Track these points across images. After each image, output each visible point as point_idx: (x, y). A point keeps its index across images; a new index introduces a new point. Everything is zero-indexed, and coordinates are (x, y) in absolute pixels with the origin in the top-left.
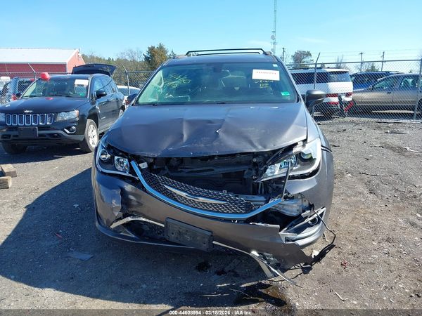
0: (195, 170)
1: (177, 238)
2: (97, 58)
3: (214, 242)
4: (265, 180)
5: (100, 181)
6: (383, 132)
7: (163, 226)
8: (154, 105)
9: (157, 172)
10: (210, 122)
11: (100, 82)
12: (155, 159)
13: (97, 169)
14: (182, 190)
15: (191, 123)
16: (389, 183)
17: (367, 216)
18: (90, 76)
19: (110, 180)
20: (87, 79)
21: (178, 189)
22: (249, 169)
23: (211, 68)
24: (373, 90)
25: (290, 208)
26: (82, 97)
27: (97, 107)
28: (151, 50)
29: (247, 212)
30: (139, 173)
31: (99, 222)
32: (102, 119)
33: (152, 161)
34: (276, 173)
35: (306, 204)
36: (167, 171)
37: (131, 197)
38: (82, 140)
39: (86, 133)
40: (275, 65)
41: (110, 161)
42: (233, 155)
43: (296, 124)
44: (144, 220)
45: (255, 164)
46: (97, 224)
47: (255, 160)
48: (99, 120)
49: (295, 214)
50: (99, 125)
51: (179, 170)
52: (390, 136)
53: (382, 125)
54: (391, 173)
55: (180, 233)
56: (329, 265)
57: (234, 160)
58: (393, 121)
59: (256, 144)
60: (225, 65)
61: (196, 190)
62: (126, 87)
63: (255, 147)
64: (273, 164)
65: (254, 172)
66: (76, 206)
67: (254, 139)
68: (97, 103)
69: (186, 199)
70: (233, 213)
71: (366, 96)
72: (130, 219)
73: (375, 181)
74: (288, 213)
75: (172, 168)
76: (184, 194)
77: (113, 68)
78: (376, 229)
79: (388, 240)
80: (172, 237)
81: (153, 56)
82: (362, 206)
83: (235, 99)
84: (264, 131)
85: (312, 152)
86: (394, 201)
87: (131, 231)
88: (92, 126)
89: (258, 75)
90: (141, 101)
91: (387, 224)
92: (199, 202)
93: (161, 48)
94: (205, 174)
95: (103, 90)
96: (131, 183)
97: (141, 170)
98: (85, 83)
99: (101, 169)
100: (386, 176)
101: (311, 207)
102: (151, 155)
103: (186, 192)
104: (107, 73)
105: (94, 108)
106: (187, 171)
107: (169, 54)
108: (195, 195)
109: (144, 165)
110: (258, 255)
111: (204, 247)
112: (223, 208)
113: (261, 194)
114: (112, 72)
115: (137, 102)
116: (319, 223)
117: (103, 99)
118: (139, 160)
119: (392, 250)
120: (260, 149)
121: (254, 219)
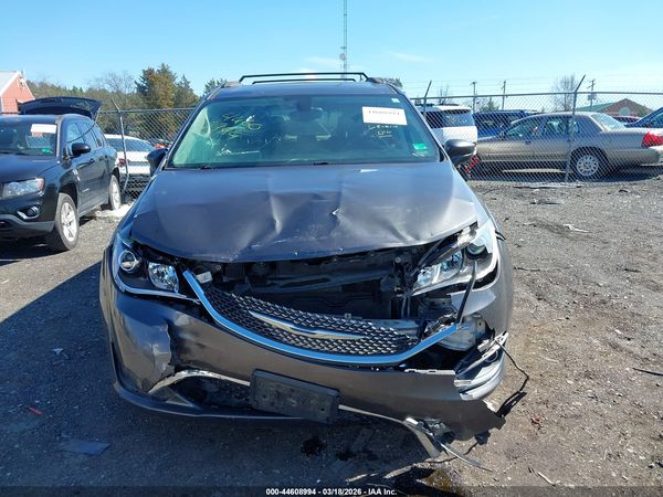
0: (298, 280)
1: (273, 404)
2: (53, 87)
3: (341, 407)
4: (419, 293)
5: (127, 310)
6: (527, 202)
7: (248, 384)
8: (203, 168)
9: (229, 287)
10: (316, 196)
11: (76, 129)
12: (224, 265)
13: (117, 287)
14: (284, 320)
15: (285, 199)
16: (560, 282)
17: (545, 337)
18: (59, 119)
19: (145, 307)
20: (52, 122)
21: (276, 318)
22: (390, 275)
23: (292, 103)
24: (505, 138)
25: (457, 338)
26: (45, 154)
27: (75, 172)
28: (148, 74)
29: (399, 351)
30: (200, 292)
31: (121, 383)
32: (83, 193)
33: (219, 268)
34: (434, 281)
35: (481, 329)
36: (248, 286)
37: (186, 336)
38: (50, 229)
39: (57, 217)
40: (395, 100)
41: (141, 271)
42: (364, 254)
43: (457, 197)
44: (211, 375)
45: (399, 267)
46: (117, 386)
47: (398, 260)
48: (78, 193)
49: (464, 347)
50: (80, 202)
51: (269, 282)
52: (539, 208)
53: (523, 191)
54: (558, 266)
55: (279, 395)
56: (515, 425)
57: (366, 262)
58: (538, 184)
59: (403, 233)
60: (315, 99)
61: (301, 317)
62: (119, 137)
63: (401, 238)
64: (429, 265)
65: (398, 280)
66: (58, 350)
67: (398, 225)
68: (74, 165)
69: (290, 334)
70: (375, 354)
71: (496, 148)
72: (184, 374)
73: (541, 281)
74: (453, 346)
75: (258, 280)
76: (287, 326)
77: (96, 104)
78: (565, 357)
79: (588, 375)
80: (264, 402)
81: (151, 84)
82: (533, 322)
83: (341, 156)
84: (409, 210)
85: (485, 243)
86: (576, 311)
87: (187, 396)
88: (67, 204)
89: (372, 115)
90: (176, 161)
91: (578, 348)
92: (314, 340)
93: (165, 71)
94: (315, 287)
95: (81, 141)
96: (185, 311)
97: (202, 285)
98: (51, 129)
99: (123, 286)
100: (554, 271)
101: (489, 333)
102: (223, 258)
103: (291, 322)
104: (87, 113)
105: (69, 174)
106: (282, 283)
107: (177, 81)
108: (308, 327)
109: (206, 277)
110: (416, 423)
111: (322, 416)
112: (358, 347)
113: (406, 317)
114: (95, 111)
115: (170, 163)
116: (499, 358)
117: (84, 158)
118: (196, 268)
119: (600, 391)
120: (410, 241)
121: (412, 362)
